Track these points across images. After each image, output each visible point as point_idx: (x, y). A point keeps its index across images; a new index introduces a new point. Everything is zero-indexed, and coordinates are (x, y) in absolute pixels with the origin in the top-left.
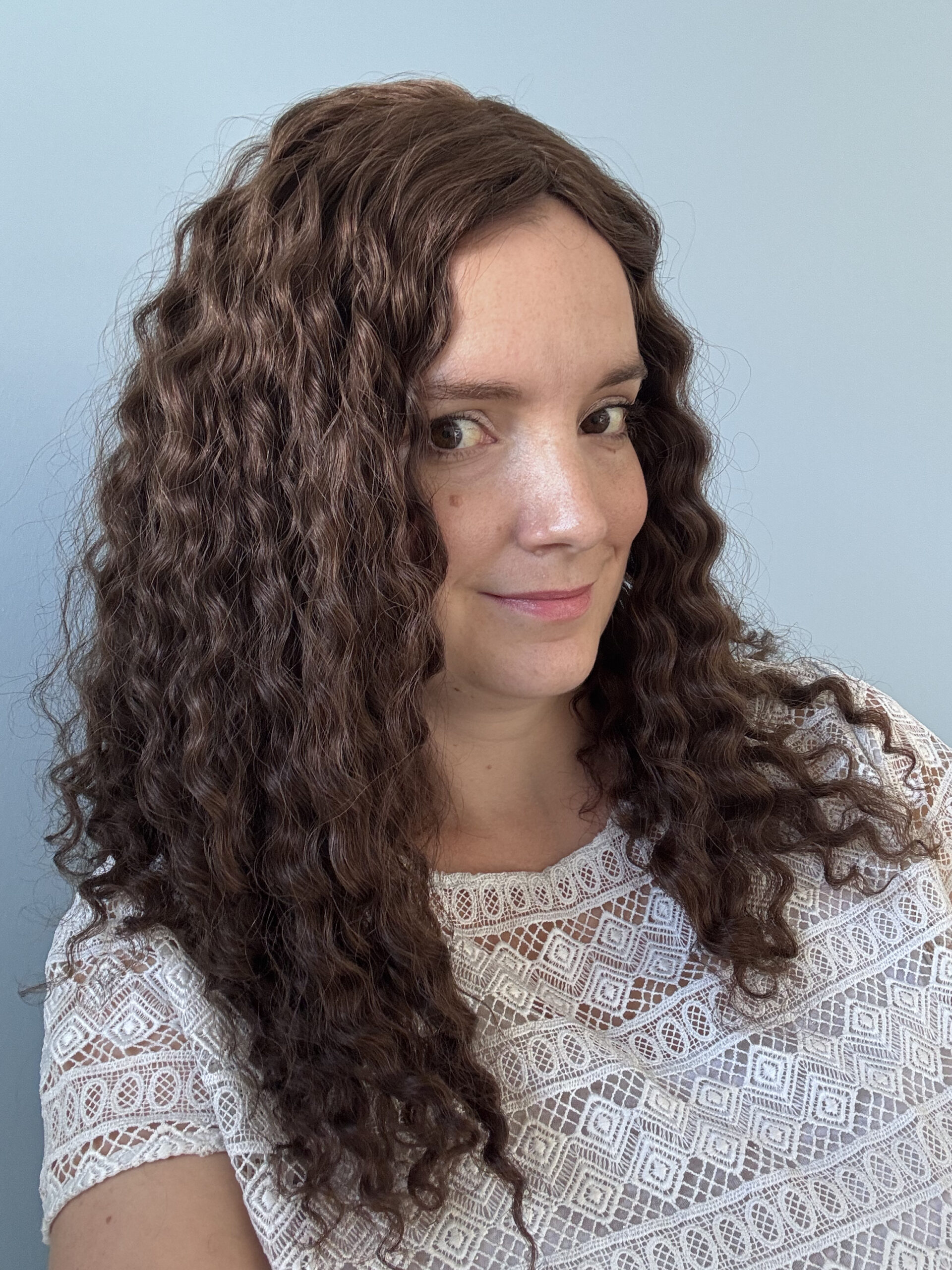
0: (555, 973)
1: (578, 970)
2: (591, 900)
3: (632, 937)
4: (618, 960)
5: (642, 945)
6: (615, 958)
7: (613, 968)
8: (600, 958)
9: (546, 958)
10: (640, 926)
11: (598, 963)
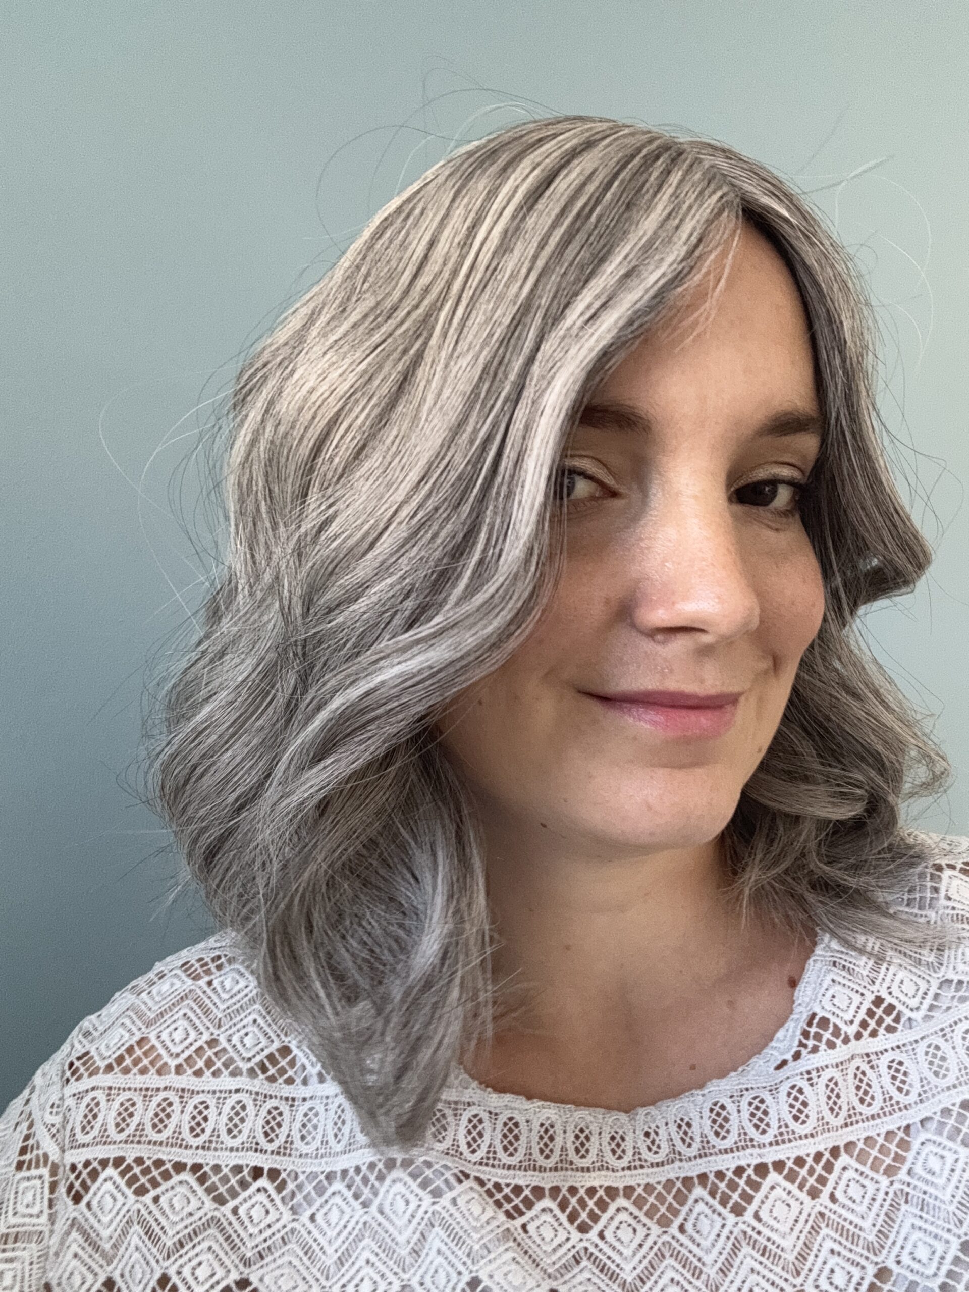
0: (609, 1258)
1: (641, 1262)
2: (684, 1164)
3: (725, 1232)
4: (699, 1265)
5: (736, 1248)
6: (695, 1261)
7: (689, 1276)
8: (676, 1255)
9: (601, 1236)
10: (740, 1219)
11: (671, 1261)
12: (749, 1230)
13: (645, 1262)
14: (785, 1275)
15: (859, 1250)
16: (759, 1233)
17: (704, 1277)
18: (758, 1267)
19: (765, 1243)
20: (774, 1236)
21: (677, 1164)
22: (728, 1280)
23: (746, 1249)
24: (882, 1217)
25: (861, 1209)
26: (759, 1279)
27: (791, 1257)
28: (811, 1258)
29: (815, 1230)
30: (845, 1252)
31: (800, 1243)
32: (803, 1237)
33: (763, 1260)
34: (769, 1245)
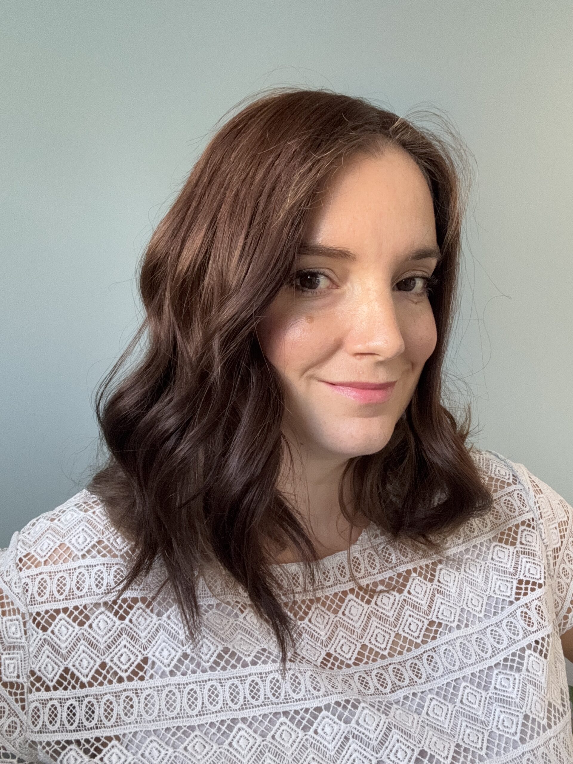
0: (314, 631)
1: (328, 631)
2: (342, 585)
3: (364, 612)
4: (353, 628)
5: (369, 618)
6: (351, 627)
7: (349, 634)
8: (343, 625)
9: (310, 621)
10: (370, 606)
11: (341, 628)
12: (374, 611)
13: (330, 630)
14: (390, 627)
15: (421, 614)
16: (378, 611)
17: (355, 633)
18: (378, 626)
19: (380, 614)
20: (384, 611)
21: (339, 585)
22: (366, 633)
23: (373, 618)
24: (429, 599)
25: (421, 596)
26: (380, 631)
27: (392, 620)
28: (401, 619)
29: (402, 607)
30: (415, 616)
31: (396, 613)
32: (397, 611)
33: (381, 622)
34: (382, 615)
